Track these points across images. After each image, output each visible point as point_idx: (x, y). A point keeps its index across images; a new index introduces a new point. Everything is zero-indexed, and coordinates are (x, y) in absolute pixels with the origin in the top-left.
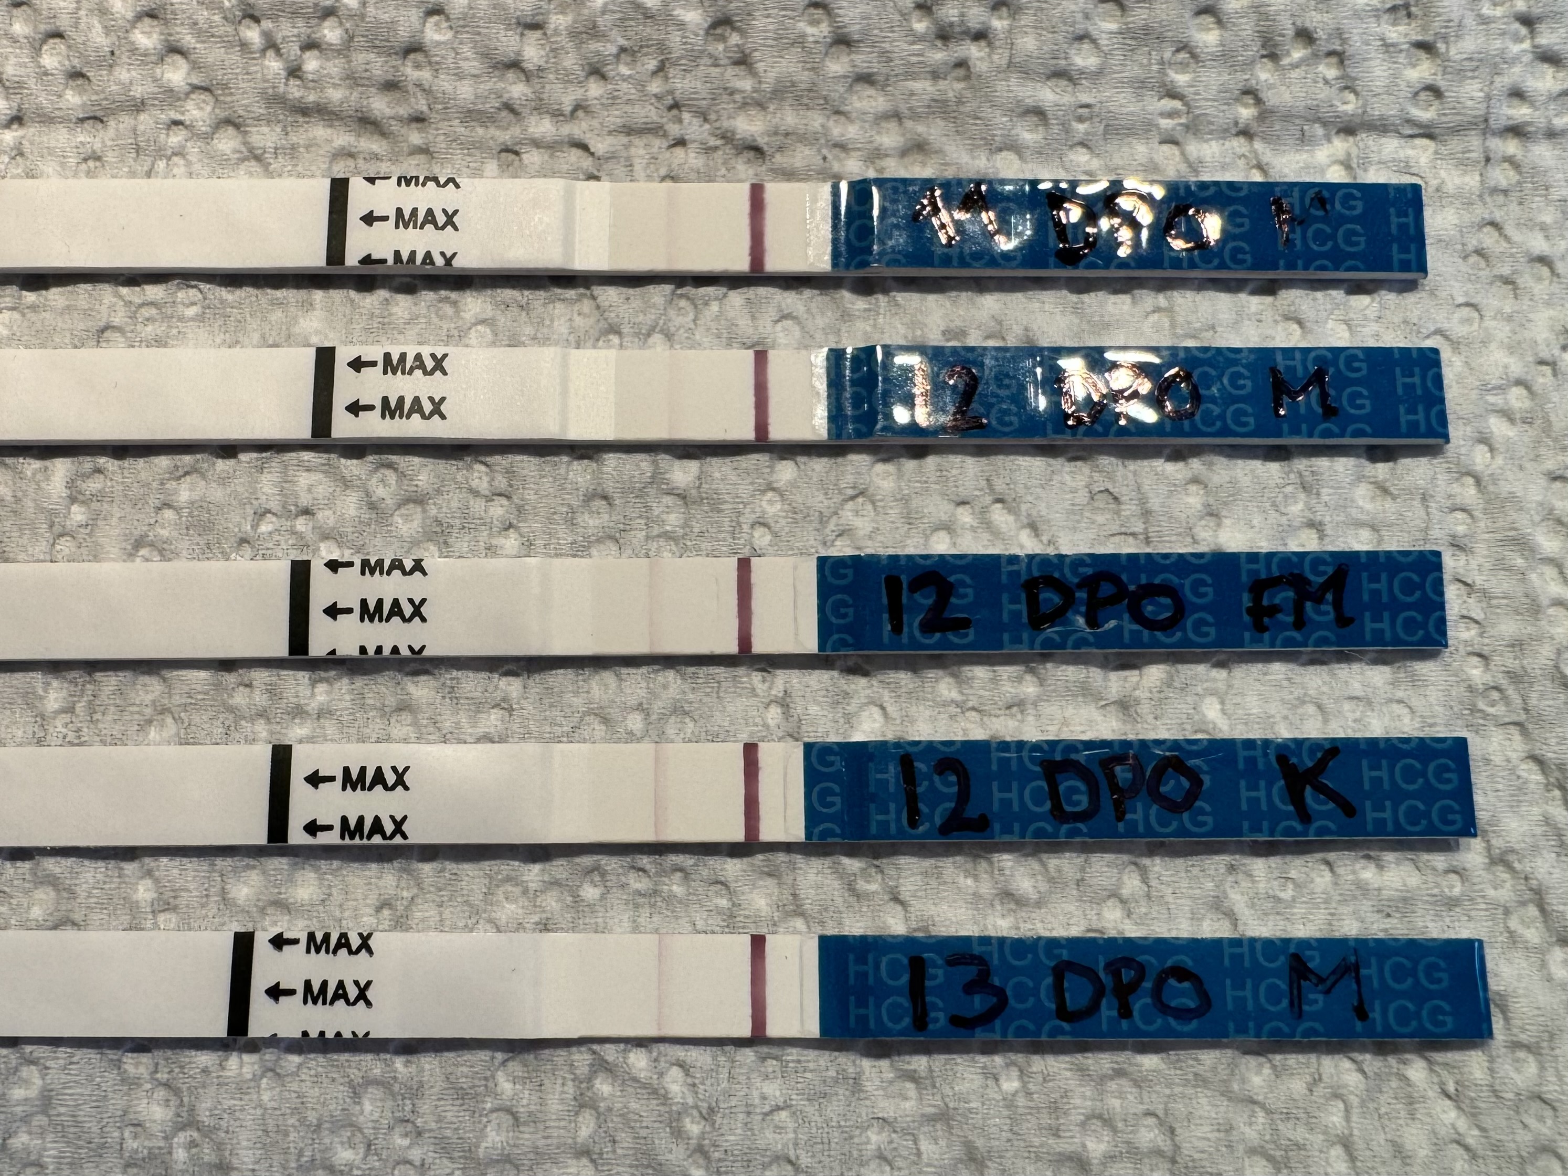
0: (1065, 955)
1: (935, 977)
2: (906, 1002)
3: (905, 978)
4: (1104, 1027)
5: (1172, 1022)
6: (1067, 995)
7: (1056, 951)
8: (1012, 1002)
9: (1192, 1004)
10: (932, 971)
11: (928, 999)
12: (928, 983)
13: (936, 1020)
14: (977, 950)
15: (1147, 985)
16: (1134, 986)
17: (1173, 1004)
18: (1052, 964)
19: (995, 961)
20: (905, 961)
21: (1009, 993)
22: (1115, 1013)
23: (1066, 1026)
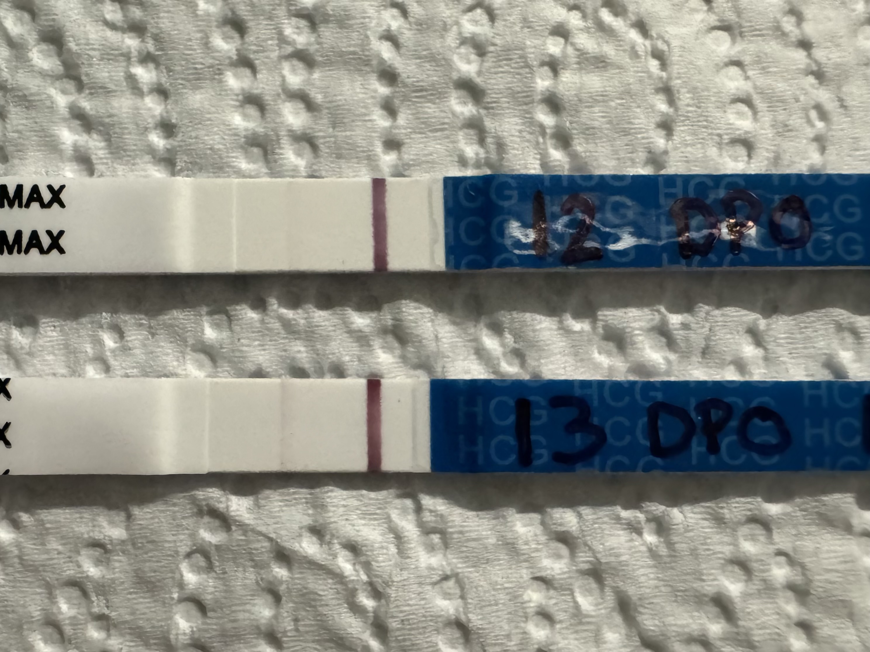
0: (659, 396)
1: (539, 417)
2: (512, 441)
3: (512, 419)
4: (694, 461)
5: (755, 456)
6: (661, 434)
7: (652, 394)
8: (610, 439)
9: (774, 441)
10: (536, 412)
11: (533, 437)
12: (534, 423)
13: (540, 456)
14: (578, 392)
15: (734, 423)
16: (720, 426)
17: (757, 440)
18: (647, 405)
19: (596, 403)
20: (512, 403)
21: (608, 431)
22: (703, 449)
23: (659, 460)
